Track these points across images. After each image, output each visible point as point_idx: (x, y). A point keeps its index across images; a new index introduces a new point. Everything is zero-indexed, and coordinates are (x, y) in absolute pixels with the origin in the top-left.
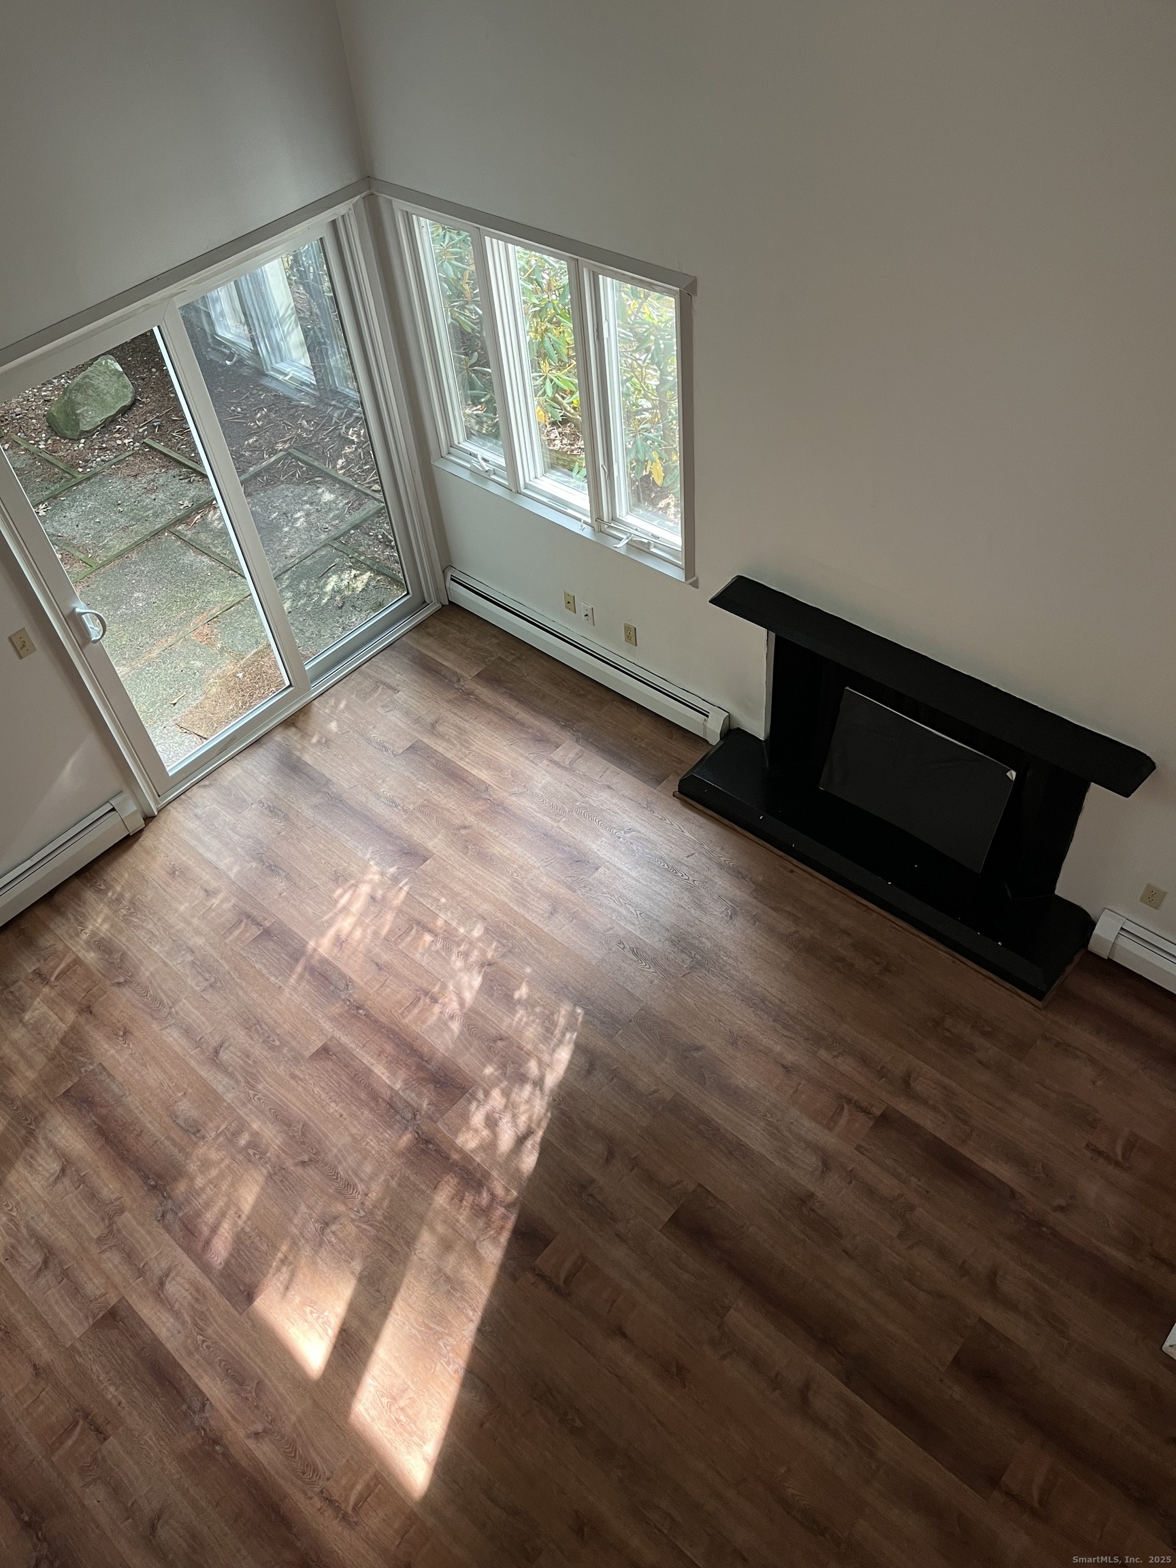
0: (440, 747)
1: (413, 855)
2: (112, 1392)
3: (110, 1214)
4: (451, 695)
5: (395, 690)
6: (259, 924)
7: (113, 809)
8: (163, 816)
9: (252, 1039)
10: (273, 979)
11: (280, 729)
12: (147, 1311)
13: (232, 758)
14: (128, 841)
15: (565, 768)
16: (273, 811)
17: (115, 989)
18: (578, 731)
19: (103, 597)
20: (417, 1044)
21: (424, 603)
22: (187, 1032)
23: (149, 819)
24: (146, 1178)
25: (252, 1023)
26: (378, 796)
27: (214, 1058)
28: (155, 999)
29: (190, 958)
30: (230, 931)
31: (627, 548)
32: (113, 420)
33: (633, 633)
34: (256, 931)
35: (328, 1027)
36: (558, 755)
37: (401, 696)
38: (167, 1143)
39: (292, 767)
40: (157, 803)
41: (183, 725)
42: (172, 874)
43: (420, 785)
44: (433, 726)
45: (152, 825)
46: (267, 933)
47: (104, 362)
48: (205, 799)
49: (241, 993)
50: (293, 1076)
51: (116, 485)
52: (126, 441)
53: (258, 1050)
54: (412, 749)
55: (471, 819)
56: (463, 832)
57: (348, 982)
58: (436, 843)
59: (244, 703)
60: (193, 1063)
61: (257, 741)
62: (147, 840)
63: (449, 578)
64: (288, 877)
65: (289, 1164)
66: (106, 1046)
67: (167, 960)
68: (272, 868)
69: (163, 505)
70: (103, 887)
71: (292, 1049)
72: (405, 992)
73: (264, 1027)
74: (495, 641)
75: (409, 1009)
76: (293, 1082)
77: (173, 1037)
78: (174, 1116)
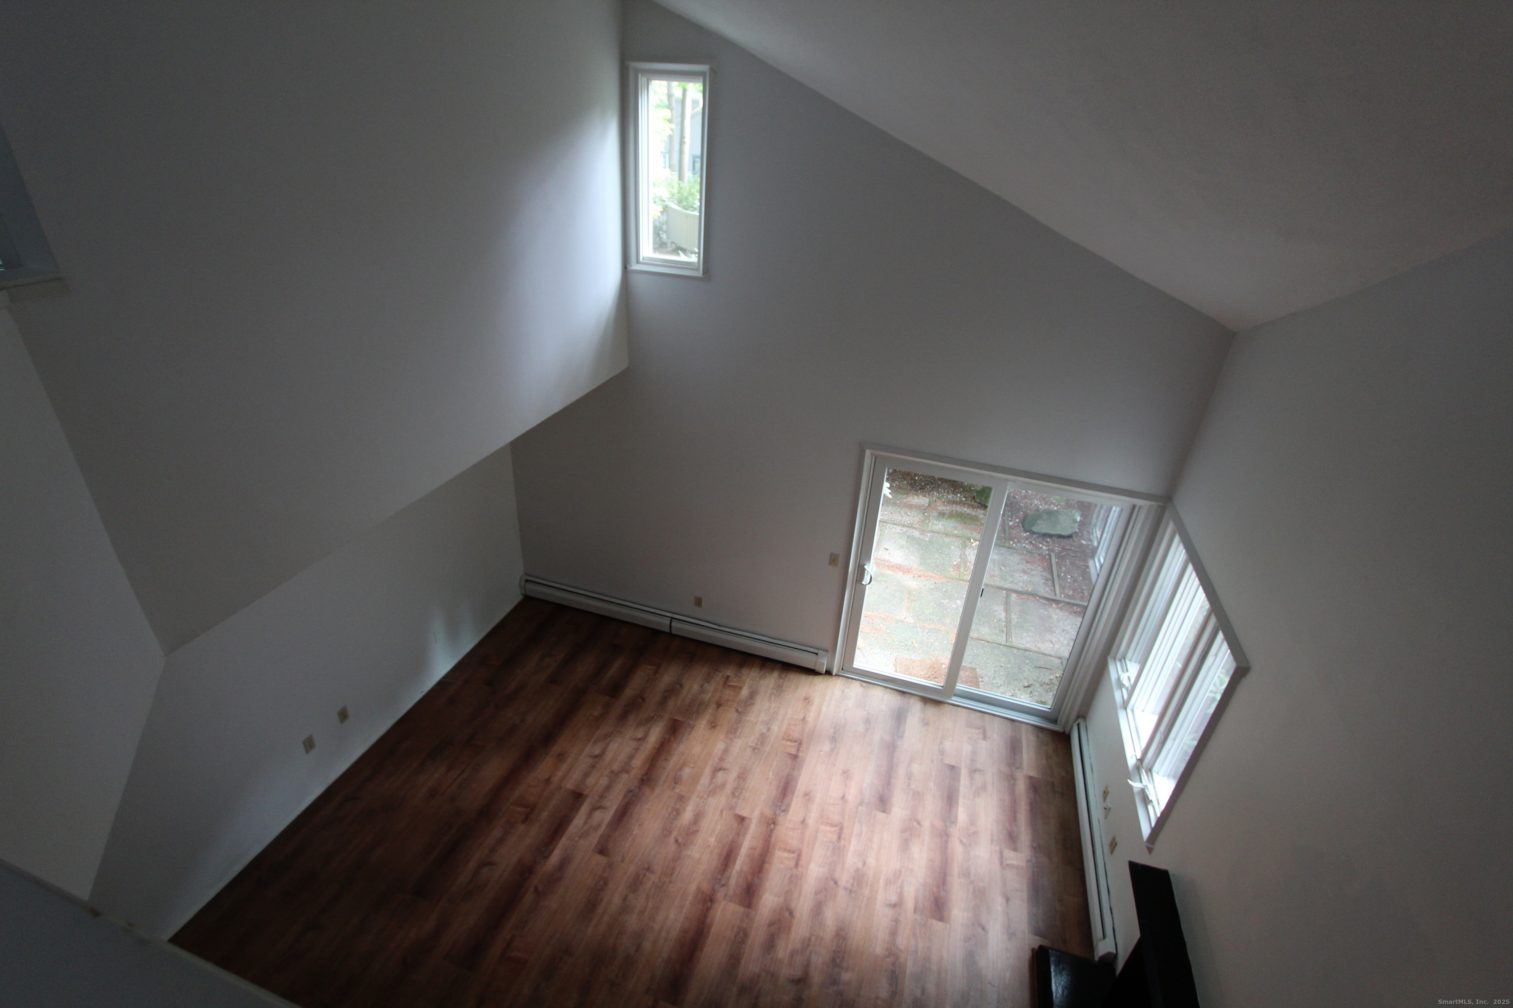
0: (964, 781)
1: (883, 802)
2: (545, 814)
3: (625, 769)
4: (1005, 769)
5: (985, 738)
6: (798, 750)
7: (817, 654)
8: (835, 678)
9: (734, 781)
10: (771, 773)
11: (918, 698)
12: (584, 809)
13: (886, 687)
14: (812, 672)
15: (1001, 863)
16: (868, 721)
17: (734, 710)
18: (1036, 858)
19: (946, 591)
20: (766, 866)
21: (1055, 721)
22: (726, 751)
23: (829, 673)
24: (646, 774)
25: (742, 777)
26: (909, 766)
27: (717, 770)
28: (736, 729)
29: (764, 731)
30: (788, 740)
31: (1140, 791)
32: (1051, 536)
33: (1114, 844)
34: (794, 752)
35: (757, 813)
36: (1009, 854)
37: (983, 745)
38: (666, 773)
39: (899, 717)
40: (838, 671)
41: (897, 660)
42: (806, 699)
43: (931, 784)
44: (976, 770)
45: (827, 677)
46: (795, 757)
47: (1073, 512)
48: (855, 689)
49: (756, 763)
50: (722, 812)
51: (1015, 559)
52: (1044, 547)
53: (729, 788)
54: (952, 768)
55: (926, 824)
56: (915, 824)
57: (786, 811)
58: (899, 810)
59: (929, 677)
60: (710, 763)
61: (903, 693)
62: (817, 680)
63: (1077, 723)
64: (832, 750)
65: (674, 834)
66: (704, 723)
67: (759, 722)
68: (834, 739)
69: (1020, 581)
70: (783, 676)
71: (736, 803)
72: (794, 843)
73: (743, 784)
74: (1063, 774)
75: (785, 850)
76: (719, 813)
77: (720, 746)
78: (681, 768)
